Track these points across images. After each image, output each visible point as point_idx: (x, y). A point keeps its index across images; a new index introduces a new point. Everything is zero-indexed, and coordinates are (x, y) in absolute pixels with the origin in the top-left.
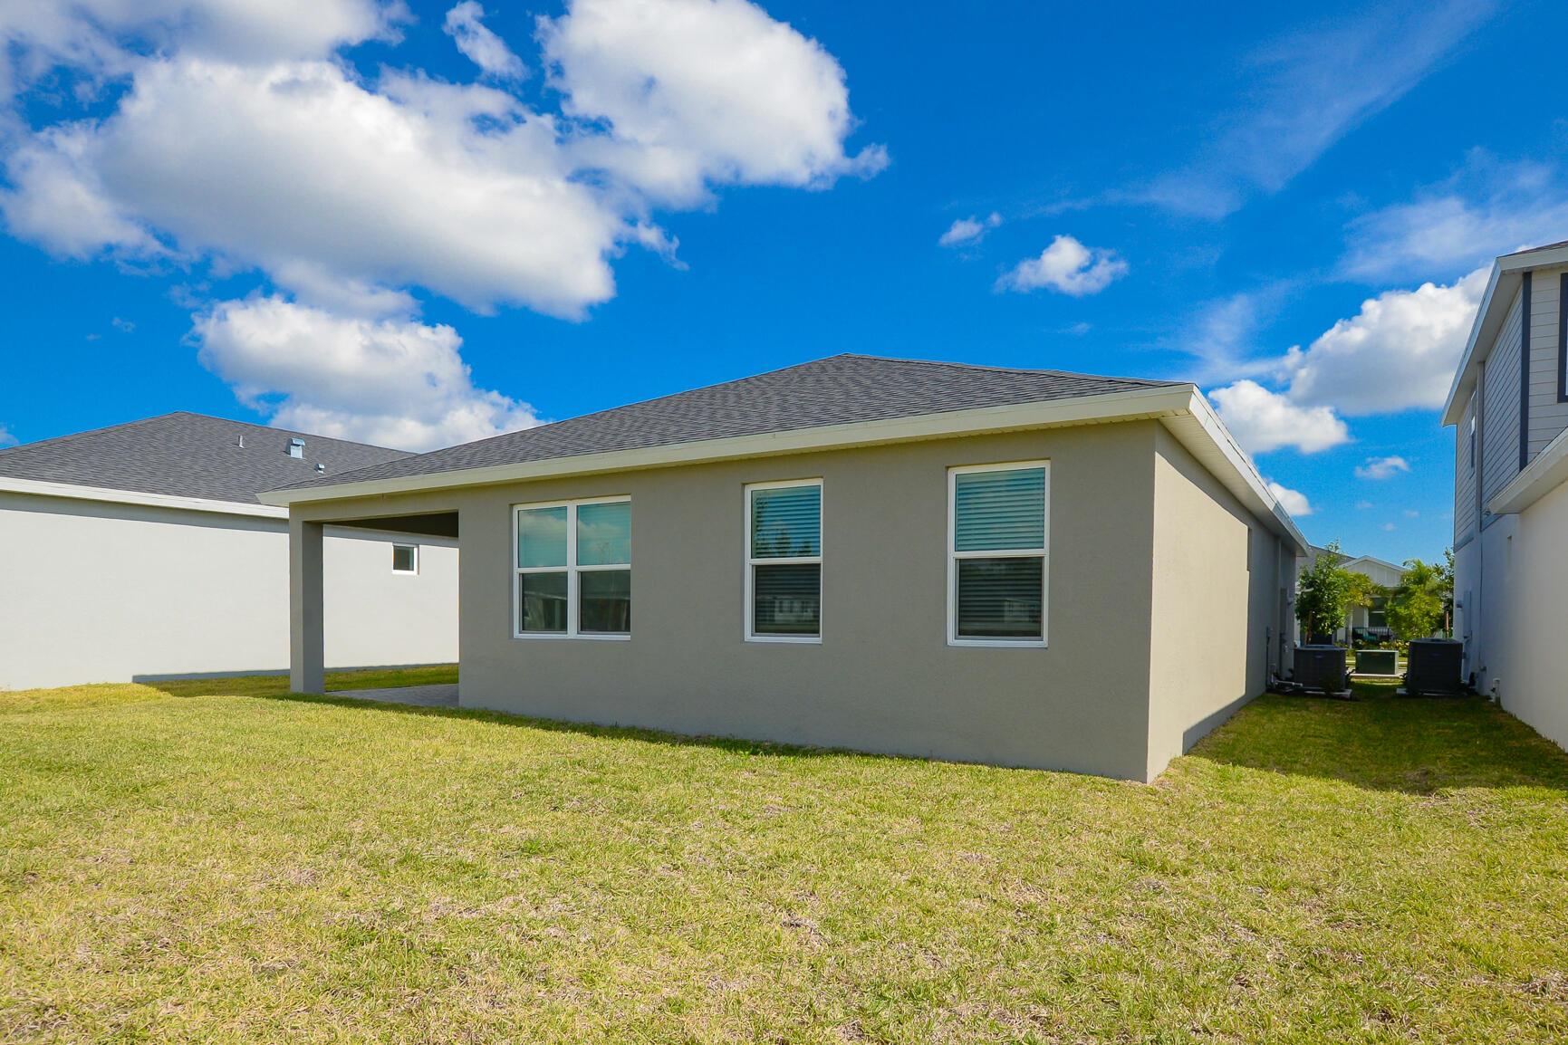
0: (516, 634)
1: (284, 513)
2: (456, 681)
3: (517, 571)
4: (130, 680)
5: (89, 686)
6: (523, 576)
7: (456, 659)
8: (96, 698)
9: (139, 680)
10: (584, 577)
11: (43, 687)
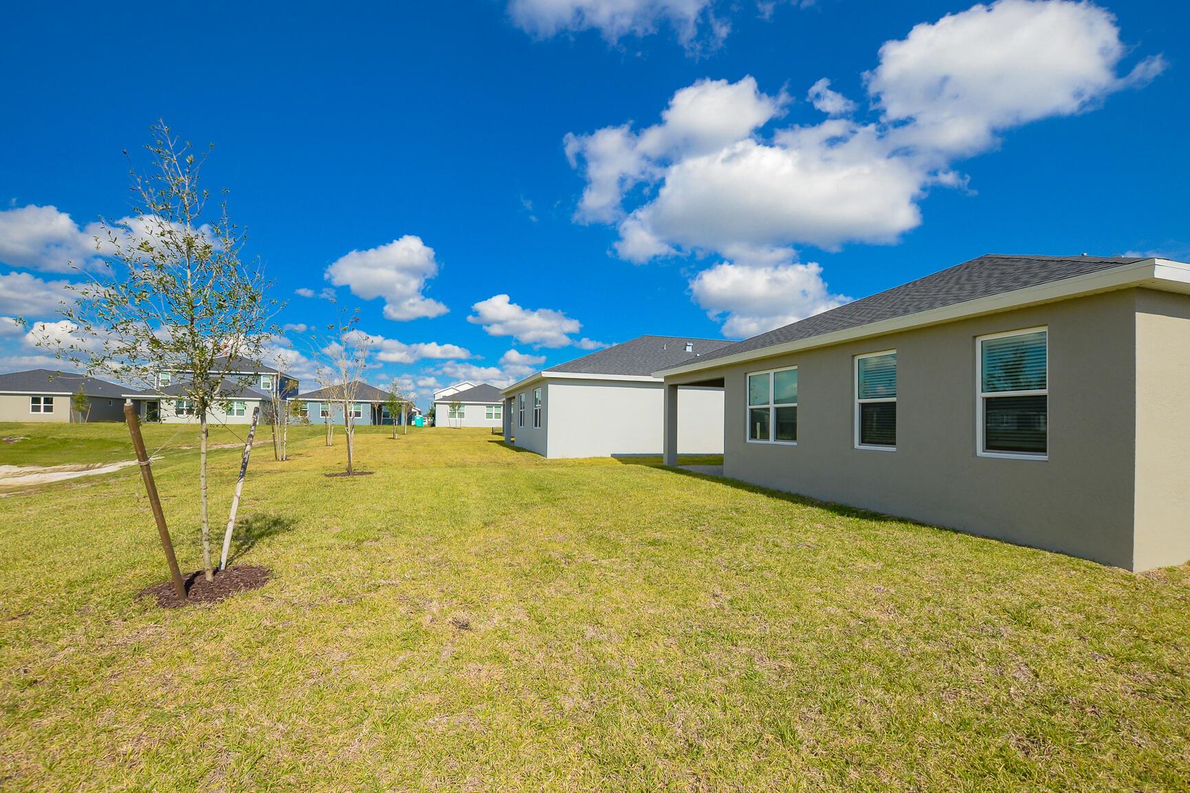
0: (748, 440)
1: (662, 380)
2: (722, 464)
3: (748, 407)
4: (610, 456)
5: (595, 457)
6: (752, 410)
7: (722, 452)
8: (593, 463)
9: (613, 456)
10: (777, 409)
11: (579, 457)
